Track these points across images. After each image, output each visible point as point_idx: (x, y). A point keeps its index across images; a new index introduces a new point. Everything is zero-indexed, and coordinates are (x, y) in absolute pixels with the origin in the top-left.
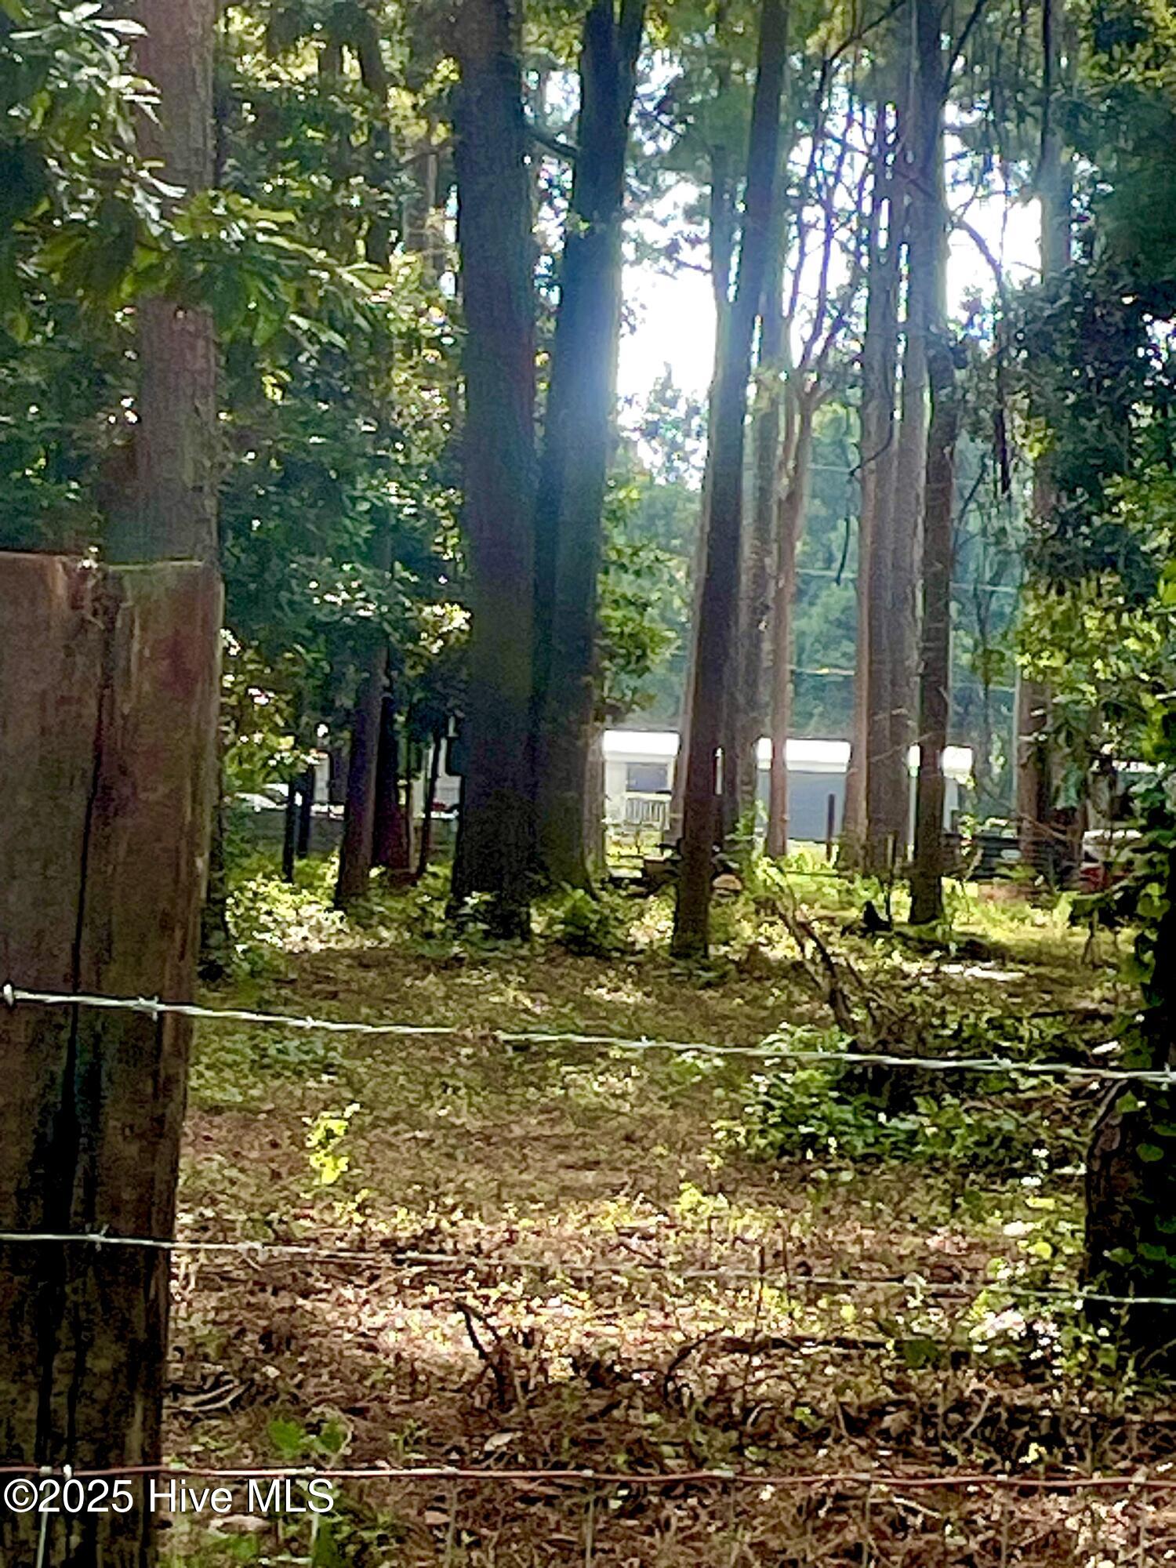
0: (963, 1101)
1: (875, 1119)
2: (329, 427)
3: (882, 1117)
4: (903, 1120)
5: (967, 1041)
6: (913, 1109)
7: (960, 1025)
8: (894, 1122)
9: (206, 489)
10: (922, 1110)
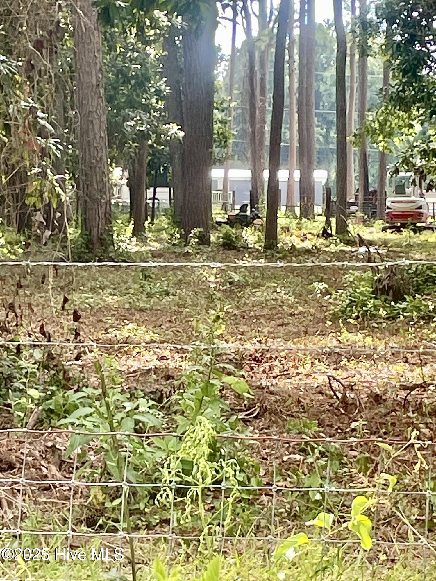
0: (422, 296)
1: (390, 304)
2: (139, 61)
3: (393, 303)
4: (401, 304)
5: (419, 274)
6: (404, 300)
7: (416, 269)
8: (398, 305)
9: (101, 85)
10: (407, 300)
